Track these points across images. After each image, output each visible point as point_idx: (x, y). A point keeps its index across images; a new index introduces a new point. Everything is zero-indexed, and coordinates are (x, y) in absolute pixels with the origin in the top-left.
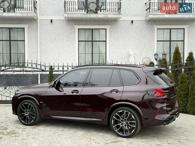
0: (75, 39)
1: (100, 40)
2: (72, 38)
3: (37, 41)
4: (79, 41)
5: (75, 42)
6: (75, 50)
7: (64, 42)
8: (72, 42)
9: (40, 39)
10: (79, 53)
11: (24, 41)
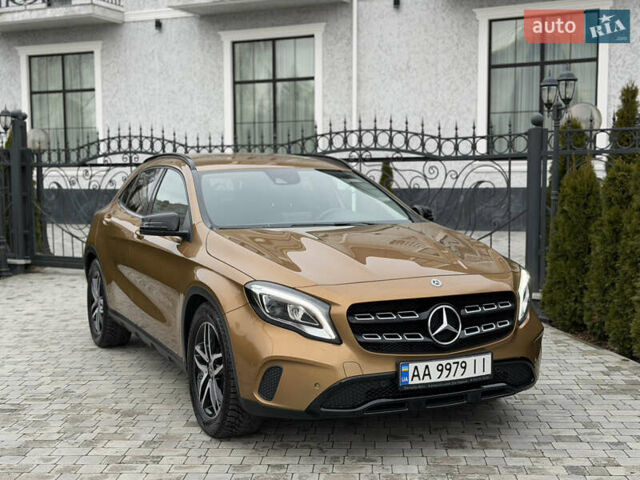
0: (477, 57)
1: (573, 58)
2: (464, 58)
3: (350, 78)
4: (491, 67)
5: (476, 72)
6: (476, 100)
7: (437, 75)
8: (464, 72)
9: (359, 69)
10: (492, 110)
11: (312, 78)
